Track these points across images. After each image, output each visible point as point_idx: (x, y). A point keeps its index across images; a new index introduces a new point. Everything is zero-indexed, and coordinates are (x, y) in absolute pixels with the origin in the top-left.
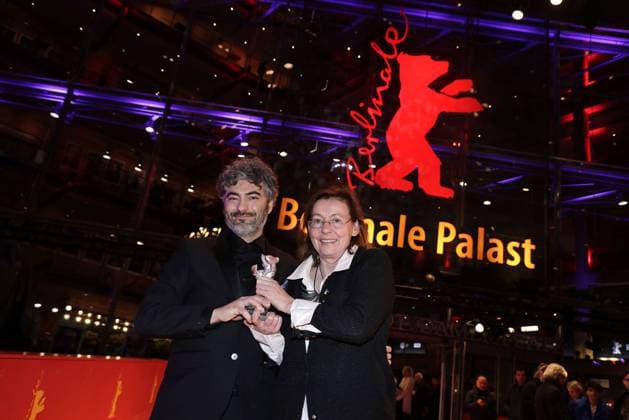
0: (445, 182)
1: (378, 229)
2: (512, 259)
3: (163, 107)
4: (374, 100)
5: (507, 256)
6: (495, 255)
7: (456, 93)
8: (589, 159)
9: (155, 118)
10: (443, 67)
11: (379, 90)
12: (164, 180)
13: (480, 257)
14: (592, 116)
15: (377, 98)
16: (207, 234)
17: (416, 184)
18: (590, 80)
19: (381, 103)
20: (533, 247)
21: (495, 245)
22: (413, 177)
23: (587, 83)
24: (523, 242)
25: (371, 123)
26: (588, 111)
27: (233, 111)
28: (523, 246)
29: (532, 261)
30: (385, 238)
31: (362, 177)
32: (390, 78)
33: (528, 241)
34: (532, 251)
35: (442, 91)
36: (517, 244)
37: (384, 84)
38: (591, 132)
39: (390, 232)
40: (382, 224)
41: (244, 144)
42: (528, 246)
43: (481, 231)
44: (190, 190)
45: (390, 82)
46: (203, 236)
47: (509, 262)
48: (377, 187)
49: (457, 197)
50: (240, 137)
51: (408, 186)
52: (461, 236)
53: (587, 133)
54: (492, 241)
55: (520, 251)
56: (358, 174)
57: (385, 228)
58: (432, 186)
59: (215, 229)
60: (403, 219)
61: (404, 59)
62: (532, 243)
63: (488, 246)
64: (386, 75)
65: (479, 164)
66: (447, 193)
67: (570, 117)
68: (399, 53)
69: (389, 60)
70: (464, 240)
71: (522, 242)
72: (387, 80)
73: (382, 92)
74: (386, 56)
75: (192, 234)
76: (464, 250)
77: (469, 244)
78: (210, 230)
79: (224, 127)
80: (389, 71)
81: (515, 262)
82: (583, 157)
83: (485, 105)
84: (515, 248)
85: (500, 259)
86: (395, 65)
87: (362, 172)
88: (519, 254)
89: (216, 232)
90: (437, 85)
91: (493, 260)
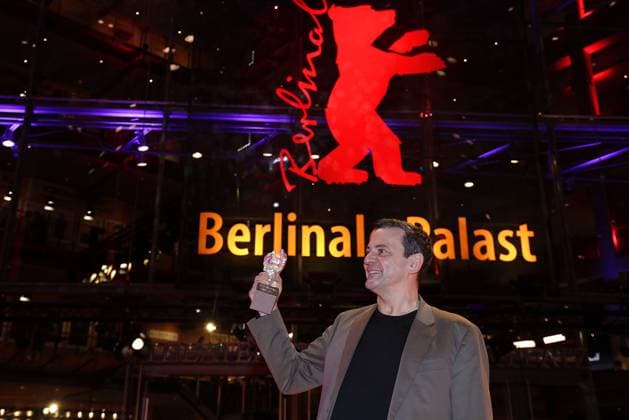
0: (408, 165)
1: (329, 237)
2: (506, 252)
3: (23, 111)
4: (305, 72)
5: (500, 250)
6: (484, 250)
7: (410, 49)
8: (598, 113)
9: (15, 127)
10: (387, 18)
11: (310, 56)
12: (48, 208)
13: (465, 255)
14: (594, 56)
15: (309, 69)
16: (114, 273)
17: (371, 172)
18: (586, 11)
19: (313, 74)
20: (531, 234)
21: (482, 238)
22: (367, 164)
23: (584, 14)
24: (518, 229)
25: (305, 101)
26: (590, 50)
27: (126, 107)
28: (519, 233)
29: (533, 252)
30: (340, 247)
31: (301, 172)
32: (321, 41)
33: (523, 228)
34: (530, 239)
35: (391, 48)
36: (510, 233)
37: (315, 48)
38: (597, 77)
39: (346, 239)
40: (334, 229)
41: (144, 149)
42: (524, 233)
43: (462, 221)
44: (87, 218)
45: (323, 45)
46: (108, 276)
47: (503, 257)
48: (321, 183)
49: (426, 182)
50: (136, 140)
51: (362, 177)
52: (438, 232)
53: (590, 78)
54: (477, 233)
55: (515, 241)
56: (295, 169)
57: (339, 234)
58: (392, 173)
59: (123, 266)
60: (360, 219)
61: (336, 13)
62: (529, 229)
63: (473, 240)
64: (316, 37)
65: (457, 136)
66: (413, 179)
67: (567, 62)
68: (329, 6)
69: (318, 16)
70: (442, 237)
71: (515, 229)
72: (319, 43)
73: (314, 60)
74: (313, 12)
75: (94, 276)
76: (444, 249)
77: (449, 240)
78: (117, 267)
79: (119, 129)
80: (319, 31)
81: (511, 256)
82: (590, 110)
83: (451, 60)
84: (508, 238)
85: (491, 255)
86: (327, 23)
87: (300, 166)
88: (514, 246)
89: (126, 269)
90: (384, 42)
91: (482, 258)
